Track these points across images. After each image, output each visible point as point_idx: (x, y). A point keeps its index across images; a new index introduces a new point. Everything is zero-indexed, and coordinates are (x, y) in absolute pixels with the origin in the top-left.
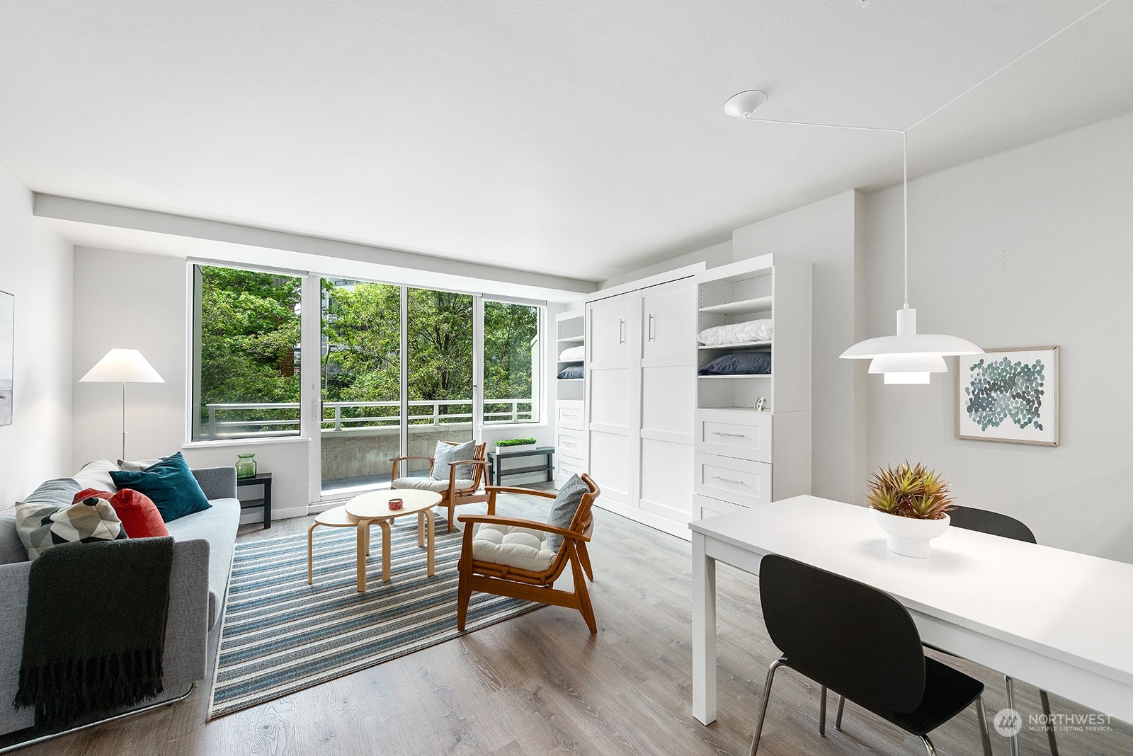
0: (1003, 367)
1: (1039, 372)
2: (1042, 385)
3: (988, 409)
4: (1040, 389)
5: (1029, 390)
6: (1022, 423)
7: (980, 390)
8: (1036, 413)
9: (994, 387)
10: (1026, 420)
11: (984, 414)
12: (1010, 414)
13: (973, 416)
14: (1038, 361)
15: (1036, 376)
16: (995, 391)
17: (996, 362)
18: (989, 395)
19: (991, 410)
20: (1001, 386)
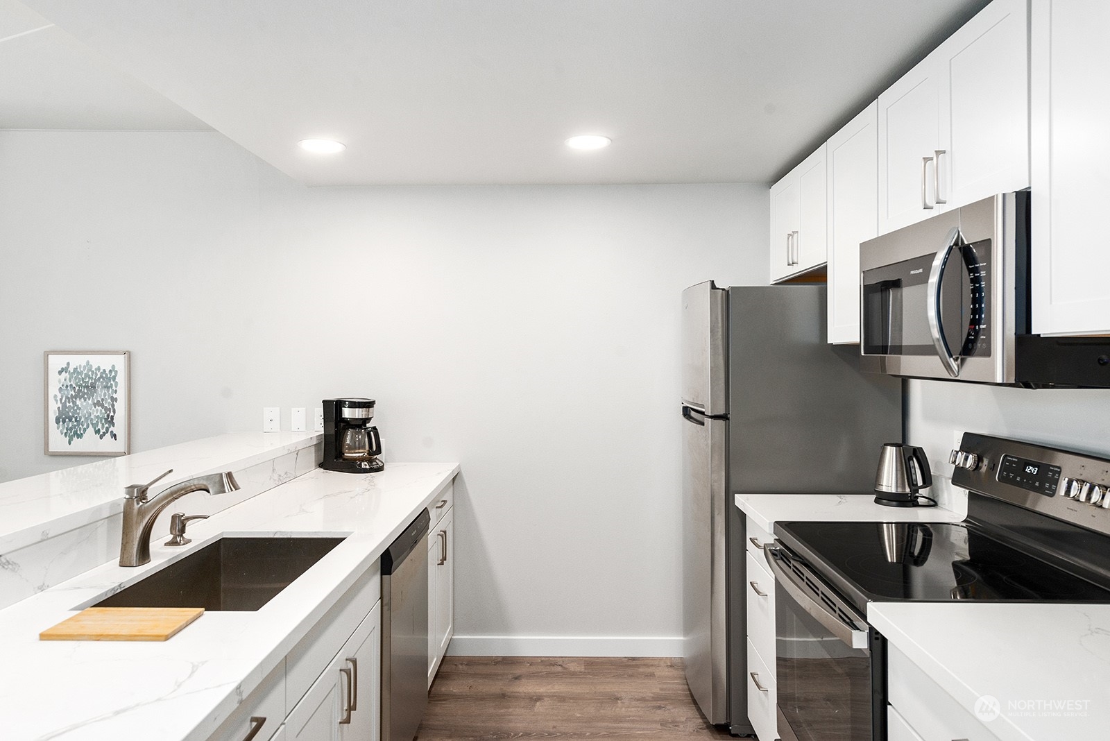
0: (86, 372)
1: (114, 378)
2: (116, 392)
3: (74, 420)
4: (115, 396)
5: (107, 397)
6: (101, 433)
7: (67, 398)
8: (112, 423)
9: (78, 394)
10: (104, 430)
11: (70, 426)
12: (92, 424)
13: (61, 428)
14: (113, 366)
15: (112, 382)
16: (80, 399)
17: (80, 366)
18: (74, 403)
19: (76, 420)
20: (84, 393)
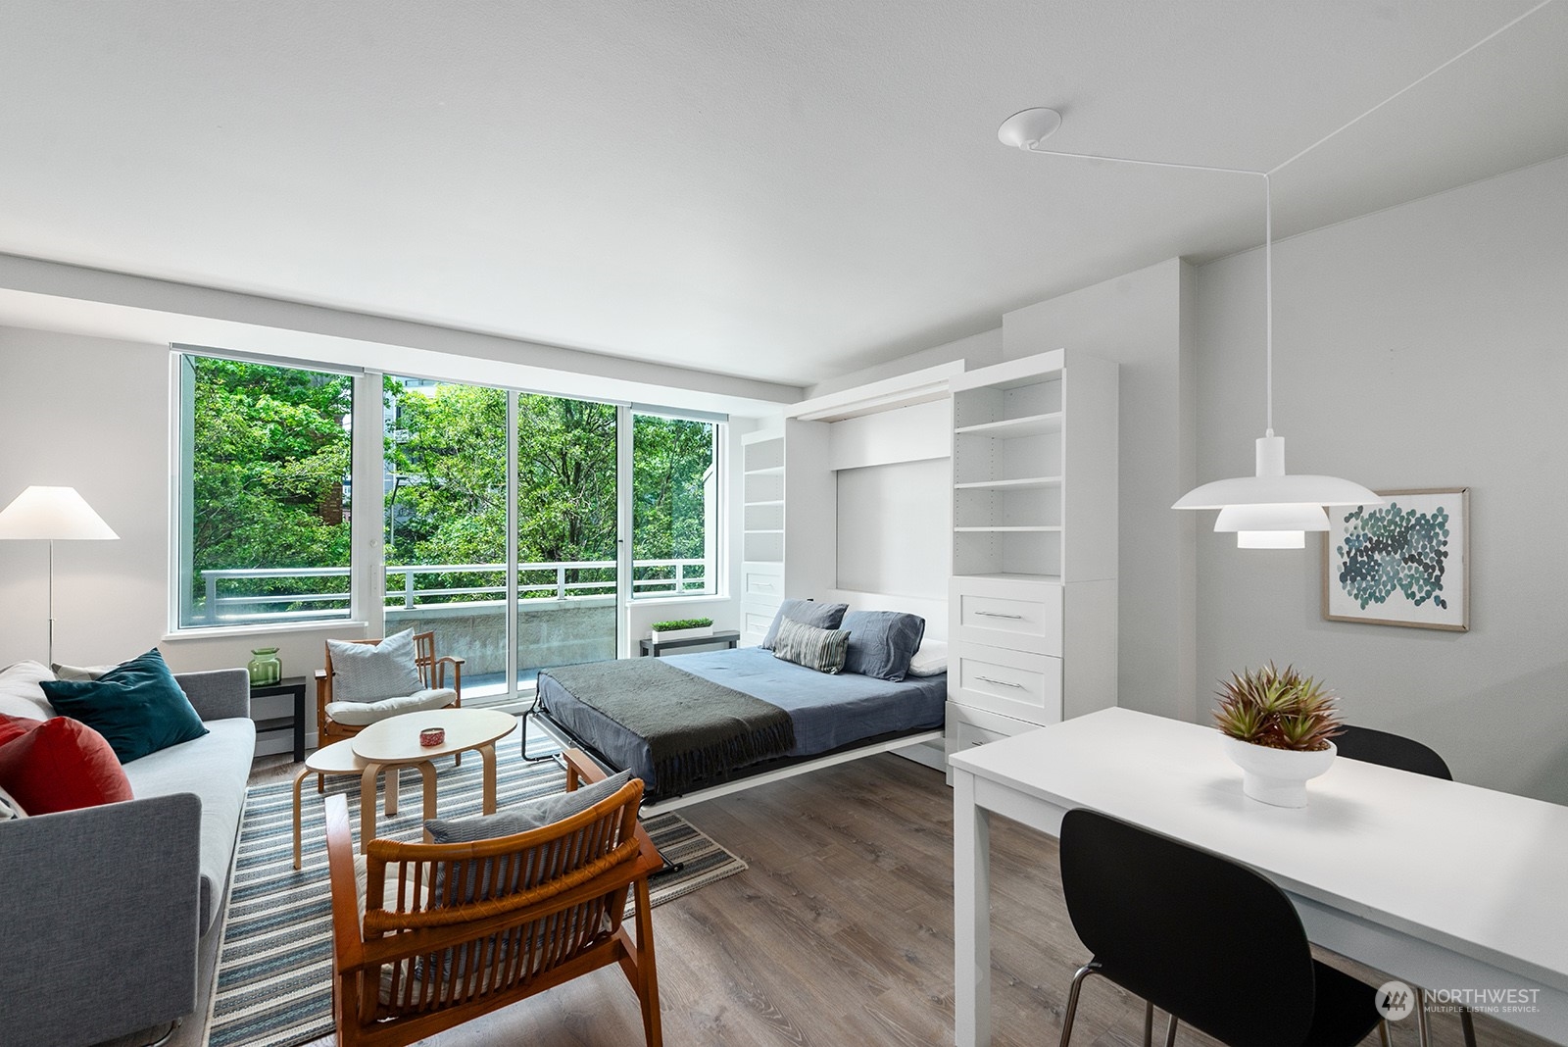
0: (1390, 517)
1: (1442, 525)
2: (1445, 543)
3: (1369, 578)
4: (1442, 549)
5: (1428, 550)
6: (1418, 598)
7: (1358, 550)
8: (1438, 585)
9: (1377, 546)
10: (1423, 594)
11: (1364, 585)
12: (1401, 585)
13: (1348, 588)
14: (1440, 510)
15: (1437, 530)
16: (1380, 552)
17: (1381, 511)
18: (1370, 558)
19: (1373, 579)
20: (1387, 545)
